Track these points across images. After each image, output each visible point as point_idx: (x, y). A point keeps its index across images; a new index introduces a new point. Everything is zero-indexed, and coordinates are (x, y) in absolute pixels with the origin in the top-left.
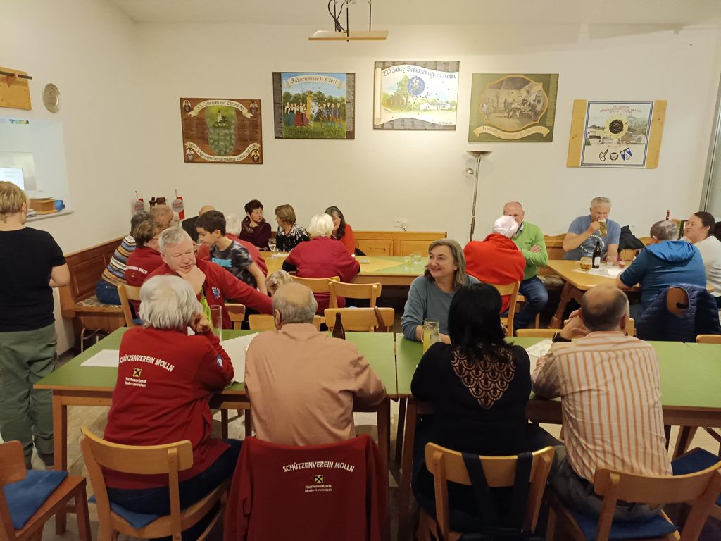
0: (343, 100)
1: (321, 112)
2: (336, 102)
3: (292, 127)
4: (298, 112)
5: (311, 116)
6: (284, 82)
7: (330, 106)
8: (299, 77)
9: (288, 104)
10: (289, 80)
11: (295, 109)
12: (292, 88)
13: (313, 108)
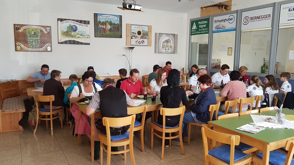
0: (118, 24)
1: (111, 29)
2: (116, 25)
3: (101, 33)
4: (103, 28)
5: (108, 29)
6: (98, 17)
7: (114, 26)
8: (104, 16)
9: (100, 25)
10: (100, 16)
11: (102, 27)
12: (101, 19)
13: (109, 27)
